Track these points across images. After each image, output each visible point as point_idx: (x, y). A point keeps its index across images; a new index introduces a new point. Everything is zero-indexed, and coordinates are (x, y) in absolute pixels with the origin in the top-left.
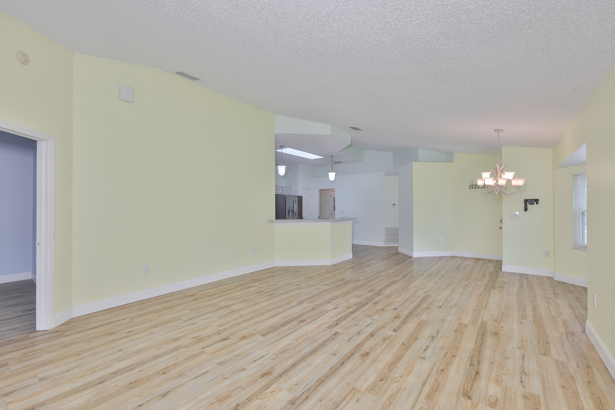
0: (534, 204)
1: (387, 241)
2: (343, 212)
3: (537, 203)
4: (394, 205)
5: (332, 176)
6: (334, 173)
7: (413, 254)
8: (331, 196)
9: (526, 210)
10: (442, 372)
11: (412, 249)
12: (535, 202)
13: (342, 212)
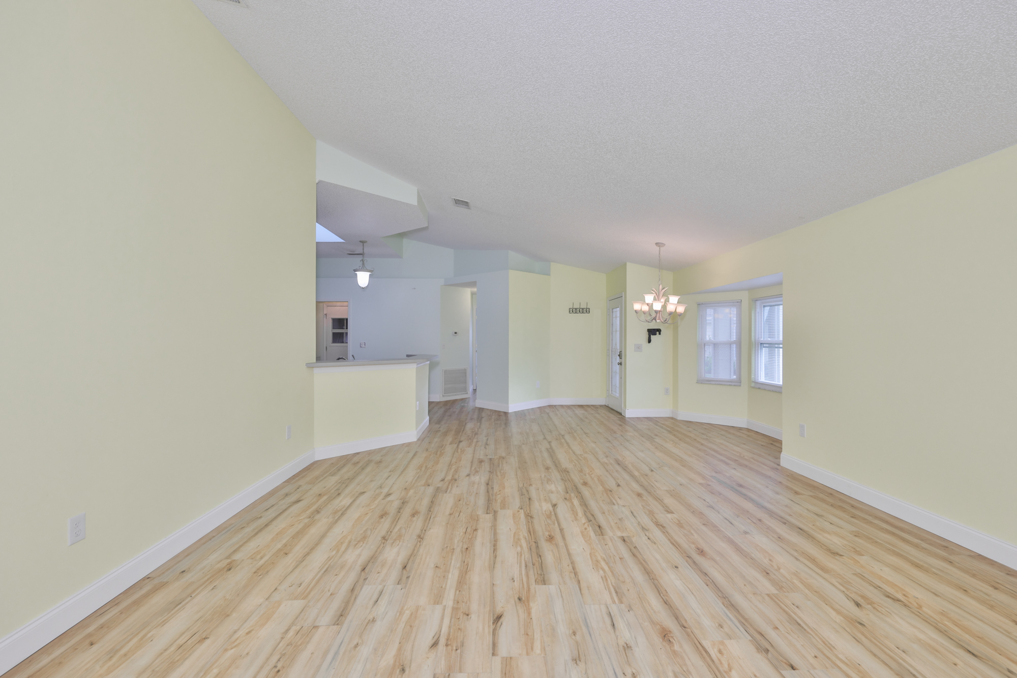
0: (656, 334)
1: (446, 391)
2: (365, 345)
3: (660, 334)
4: (456, 333)
5: (363, 278)
6: (368, 274)
7: (508, 408)
8: (326, 314)
9: (649, 341)
10: (466, 551)
11: (506, 400)
12: (658, 333)
13: (363, 346)
